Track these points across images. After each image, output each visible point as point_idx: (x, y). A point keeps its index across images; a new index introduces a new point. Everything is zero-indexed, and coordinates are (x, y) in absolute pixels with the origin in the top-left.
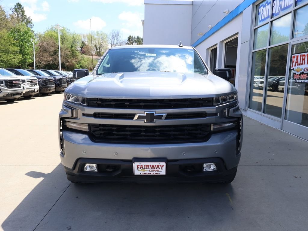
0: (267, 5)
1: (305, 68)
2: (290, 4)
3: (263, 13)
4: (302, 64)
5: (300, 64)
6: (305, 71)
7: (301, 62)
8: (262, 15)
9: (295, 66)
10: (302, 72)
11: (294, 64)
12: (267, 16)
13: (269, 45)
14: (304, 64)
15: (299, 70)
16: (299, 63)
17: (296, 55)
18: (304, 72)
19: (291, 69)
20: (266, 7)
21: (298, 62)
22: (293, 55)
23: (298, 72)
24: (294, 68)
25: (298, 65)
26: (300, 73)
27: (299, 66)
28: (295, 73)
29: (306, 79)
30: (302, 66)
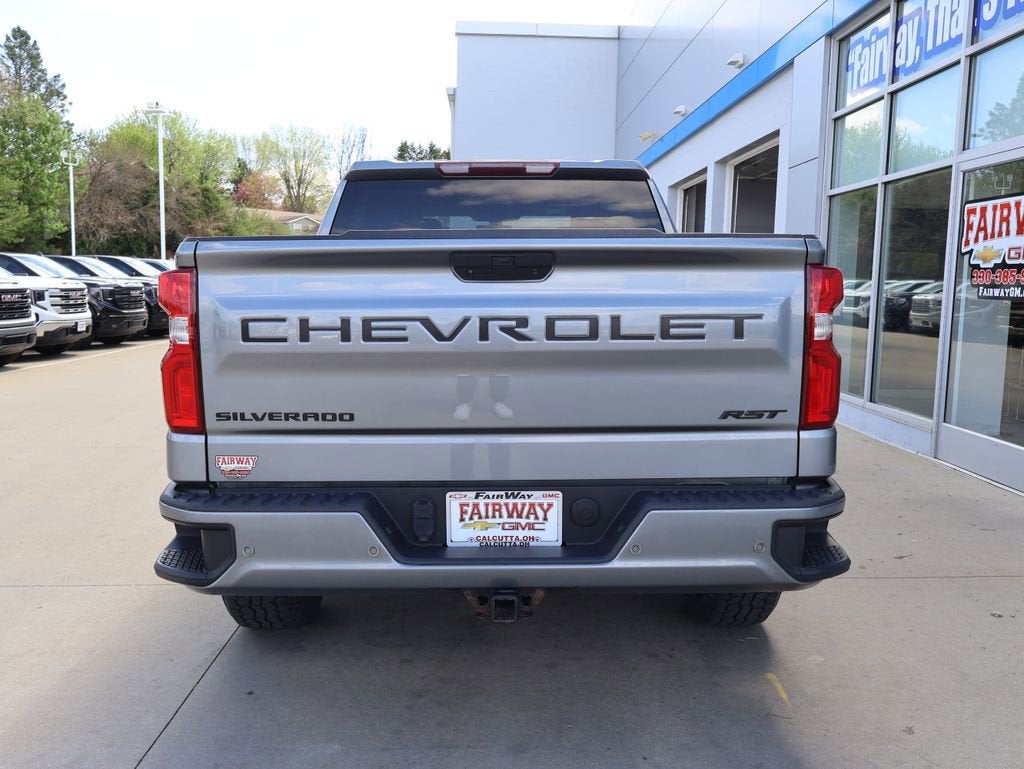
0: (878, 39)
1: (1010, 250)
2: (953, 36)
3: (861, 66)
4: (1000, 234)
5: (993, 236)
6: (1009, 258)
7: (997, 229)
8: (859, 71)
9: (976, 240)
10: (999, 261)
11: (972, 235)
12: (876, 76)
13: (887, 173)
14: (1008, 233)
15: (989, 254)
16: (989, 230)
17: (978, 206)
18: (1008, 262)
19: (963, 251)
20: (873, 46)
21: (985, 229)
22: (968, 206)
23: (985, 260)
24: (972, 250)
25: (985, 238)
26: (995, 264)
27: (990, 243)
28: (977, 267)
29: (1014, 286)
30: (1000, 239)
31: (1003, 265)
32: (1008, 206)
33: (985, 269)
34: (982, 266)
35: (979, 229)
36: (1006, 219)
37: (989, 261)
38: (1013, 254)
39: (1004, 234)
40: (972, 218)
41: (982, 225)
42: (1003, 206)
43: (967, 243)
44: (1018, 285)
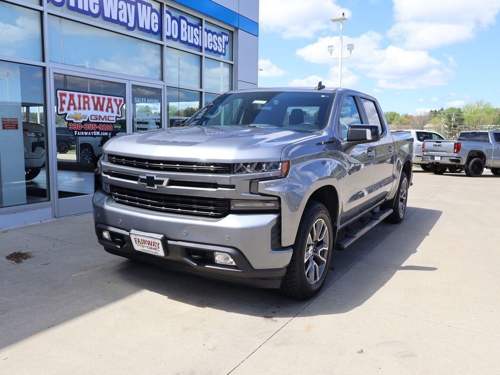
1: (91, 116)
4: (84, 108)
5: (80, 108)
6: (91, 119)
7: (82, 106)
9: (69, 109)
10: (86, 120)
11: (65, 106)
14: (89, 109)
15: (78, 116)
16: (77, 105)
18: (91, 121)
21: (74, 104)
22: (58, 91)
23: (76, 119)
25: (75, 109)
26: (83, 121)
27: (78, 111)
28: (72, 122)
29: (96, 131)
30: (85, 111)
31: (88, 122)
32: (87, 97)
33: (77, 123)
34: (74, 121)
35: (70, 104)
36: (88, 102)
37: (79, 120)
38: (93, 118)
39: (87, 108)
40: (64, 98)
41: (72, 102)
42: (84, 97)
43: (62, 110)
44: (97, 130)
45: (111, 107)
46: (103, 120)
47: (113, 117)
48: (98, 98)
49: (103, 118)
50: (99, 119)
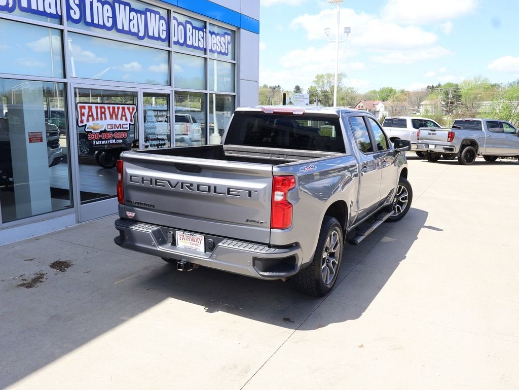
10: (103, 130)
15: (96, 127)
22: (79, 105)
26: (101, 131)
30: (101, 121)
31: (105, 131)
32: (104, 108)
33: (96, 133)
34: (93, 132)
35: (89, 116)
36: (104, 113)
37: (98, 130)
40: (83, 110)
41: (90, 114)
42: (101, 108)
43: (82, 121)
44: (113, 138)
45: (125, 116)
46: (118, 128)
47: (127, 124)
48: (114, 108)
49: (118, 126)
50: (115, 128)
